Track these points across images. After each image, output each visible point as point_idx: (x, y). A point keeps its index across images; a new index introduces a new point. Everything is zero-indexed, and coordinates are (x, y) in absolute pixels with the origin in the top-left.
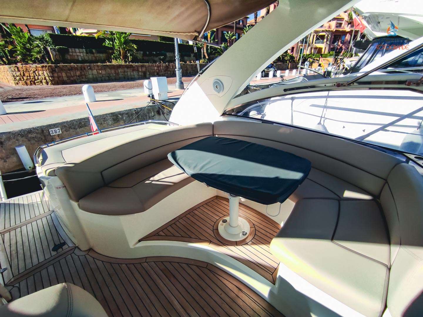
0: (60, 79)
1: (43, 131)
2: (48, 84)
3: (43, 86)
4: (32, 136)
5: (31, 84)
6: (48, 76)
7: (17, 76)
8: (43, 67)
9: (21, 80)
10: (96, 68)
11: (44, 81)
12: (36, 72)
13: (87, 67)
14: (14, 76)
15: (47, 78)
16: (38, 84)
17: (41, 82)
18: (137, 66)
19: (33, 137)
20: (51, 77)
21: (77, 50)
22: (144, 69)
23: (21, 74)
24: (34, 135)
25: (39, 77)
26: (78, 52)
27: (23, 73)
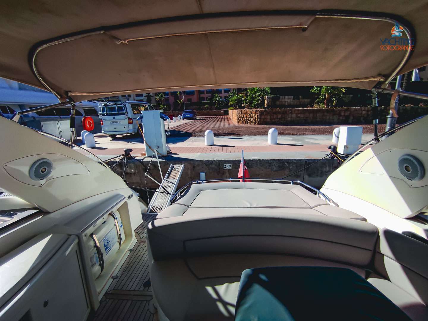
0: (265, 120)
1: (219, 164)
2: (255, 124)
3: (252, 125)
4: (212, 166)
5: (245, 123)
6: (257, 118)
7: (240, 117)
8: (256, 111)
9: (241, 120)
10: (296, 112)
11: (254, 121)
12: (251, 115)
13: (289, 111)
14: (238, 117)
15: (256, 120)
16: (249, 123)
17: (252, 122)
18: (340, 111)
19: (212, 168)
20: (259, 118)
21: (286, 97)
22: (347, 114)
23: (242, 116)
24: (213, 166)
25: (252, 118)
26: (287, 99)
27: (244, 115)
